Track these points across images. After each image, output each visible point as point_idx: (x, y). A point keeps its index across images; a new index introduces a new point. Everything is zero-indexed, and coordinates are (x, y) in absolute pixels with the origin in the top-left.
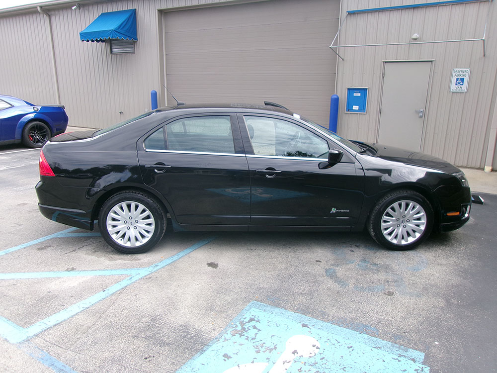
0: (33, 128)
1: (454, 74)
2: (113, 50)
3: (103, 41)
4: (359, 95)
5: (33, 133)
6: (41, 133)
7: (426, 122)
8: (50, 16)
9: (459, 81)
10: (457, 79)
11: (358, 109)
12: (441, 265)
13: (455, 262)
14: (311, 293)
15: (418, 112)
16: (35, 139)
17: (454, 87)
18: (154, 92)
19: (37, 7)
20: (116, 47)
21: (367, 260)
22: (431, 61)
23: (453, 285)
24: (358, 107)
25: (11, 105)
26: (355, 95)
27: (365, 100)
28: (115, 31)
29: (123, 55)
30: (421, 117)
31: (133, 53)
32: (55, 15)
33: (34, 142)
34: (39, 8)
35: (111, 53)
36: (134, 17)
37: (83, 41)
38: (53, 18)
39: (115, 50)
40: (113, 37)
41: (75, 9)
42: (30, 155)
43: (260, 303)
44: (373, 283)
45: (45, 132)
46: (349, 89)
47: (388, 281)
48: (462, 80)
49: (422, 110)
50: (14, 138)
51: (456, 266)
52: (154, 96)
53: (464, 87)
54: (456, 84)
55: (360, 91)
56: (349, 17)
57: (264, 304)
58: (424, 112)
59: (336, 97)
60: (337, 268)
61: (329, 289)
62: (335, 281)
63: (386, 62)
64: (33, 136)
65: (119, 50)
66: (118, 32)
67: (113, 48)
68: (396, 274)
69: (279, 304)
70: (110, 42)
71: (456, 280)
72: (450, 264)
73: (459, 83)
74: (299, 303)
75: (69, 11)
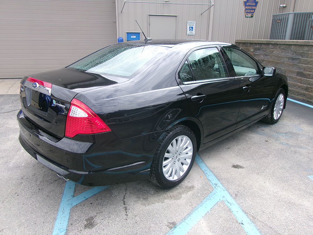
1: (188, 24)
4: (135, 37)
9: (191, 28)
10: (190, 27)
17: (188, 32)
22: (176, 16)
26: (132, 37)
46: (128, 33)
48: (192, 28)
53: (194, 32)
54: (190, 30)
55: (135, 34)
59: (122, 39)
63: (150, 15)
73: (191, 30)
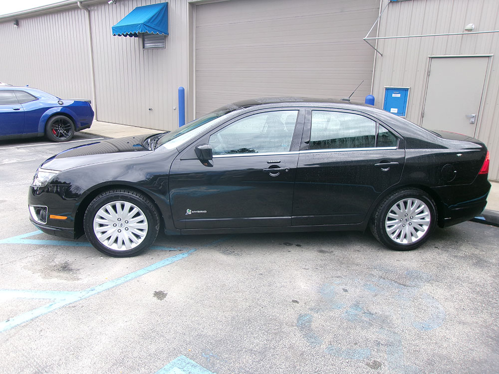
0: (56, 122)
2: (146, 45)
3: (136, 35)
4: (399, 95)
5: (57, 127)
6: (66, 127)
7: (478, 129)
8: (89, 12)
11: (396, 112)
12: (464, 323)
13: (485, 321)
14: (263, 353)
15: (469, 117)
16: (58, 132)
18: (182, 89)
19: (77, 3)
20: (149, 42)
21: (360, 306)
22: (489, 57)
23: (474, 360)
24: (397, 109)
25: (36, 98)
26: (394, 95)
27: (405, 102)
28: (144, 24)
29: (154, 51)
30: (472, 123)
31: (164, 48)
32: (94, 10)
33: (57, 136)
34: (79, 4)
35: (143, 48)
36: (165, 10)
37: (115, 35)
38: (92, 13)
39: (148, 45)
40: (142, 31)
41: (112, 4)
42: (49, 149)
43: (188, 360)
44: (356, 344)
45: (69, 126)
46: (387, 89)
47: (379, 343)
49: (474, 115)
50: (37, 131)
51: (486, 327)
52: (182, 92)
55: (401, 91)
56: (391, 5)
57: (194, 362)
58: (476, 118)
59: (371, 97)
60: (316, 315)
61: (291, 347)
62: (305, 335)
63: (432, 58)
64: (57, 130)
65: (151, 45)
66: (148, 26)
67: (145, 42)
68: (394, 333)
69: (213, 364)
70: (142, 36)
71: (480, 352)
72: (477, 323)
74: (241, 367)
75: (107, 6)
